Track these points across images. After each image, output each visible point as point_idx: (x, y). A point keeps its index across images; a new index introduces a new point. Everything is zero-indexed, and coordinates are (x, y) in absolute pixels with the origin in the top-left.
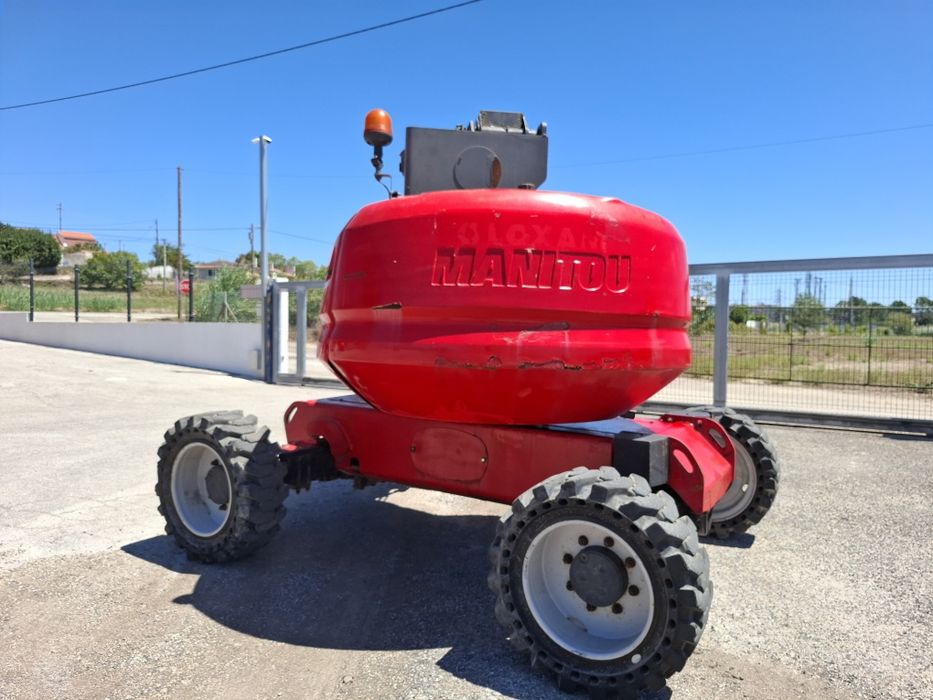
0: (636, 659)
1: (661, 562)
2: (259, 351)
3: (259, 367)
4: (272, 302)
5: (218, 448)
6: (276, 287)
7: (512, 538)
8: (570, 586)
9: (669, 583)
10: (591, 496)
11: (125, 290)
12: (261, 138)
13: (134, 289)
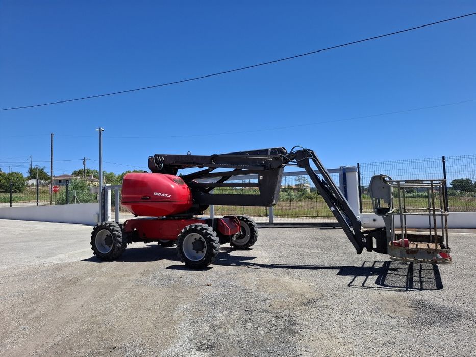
1: (207, 238)
2: (99, 215)
3: (99, 221)
4: (104, 194)
5: (110, 230)
6: (106, 188)
7: (180, 239)
8: (193, 249)
9: (209, 243)
11: (15, 192)
12: (100, 129)
13: (20, 191)
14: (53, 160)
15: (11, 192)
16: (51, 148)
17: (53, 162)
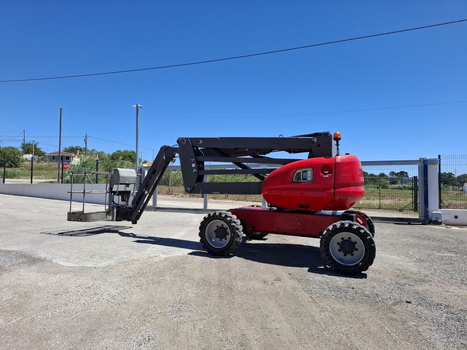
0: (360, 264)
8: (340, 250)
9: (369, 244)
10: (349, 226)
11: (10, 166)
12: (137, 105)
13: (16, 166)
14: (62, 136)
15: (5, 167)
16: (60, 124)
17: (62, 138)
